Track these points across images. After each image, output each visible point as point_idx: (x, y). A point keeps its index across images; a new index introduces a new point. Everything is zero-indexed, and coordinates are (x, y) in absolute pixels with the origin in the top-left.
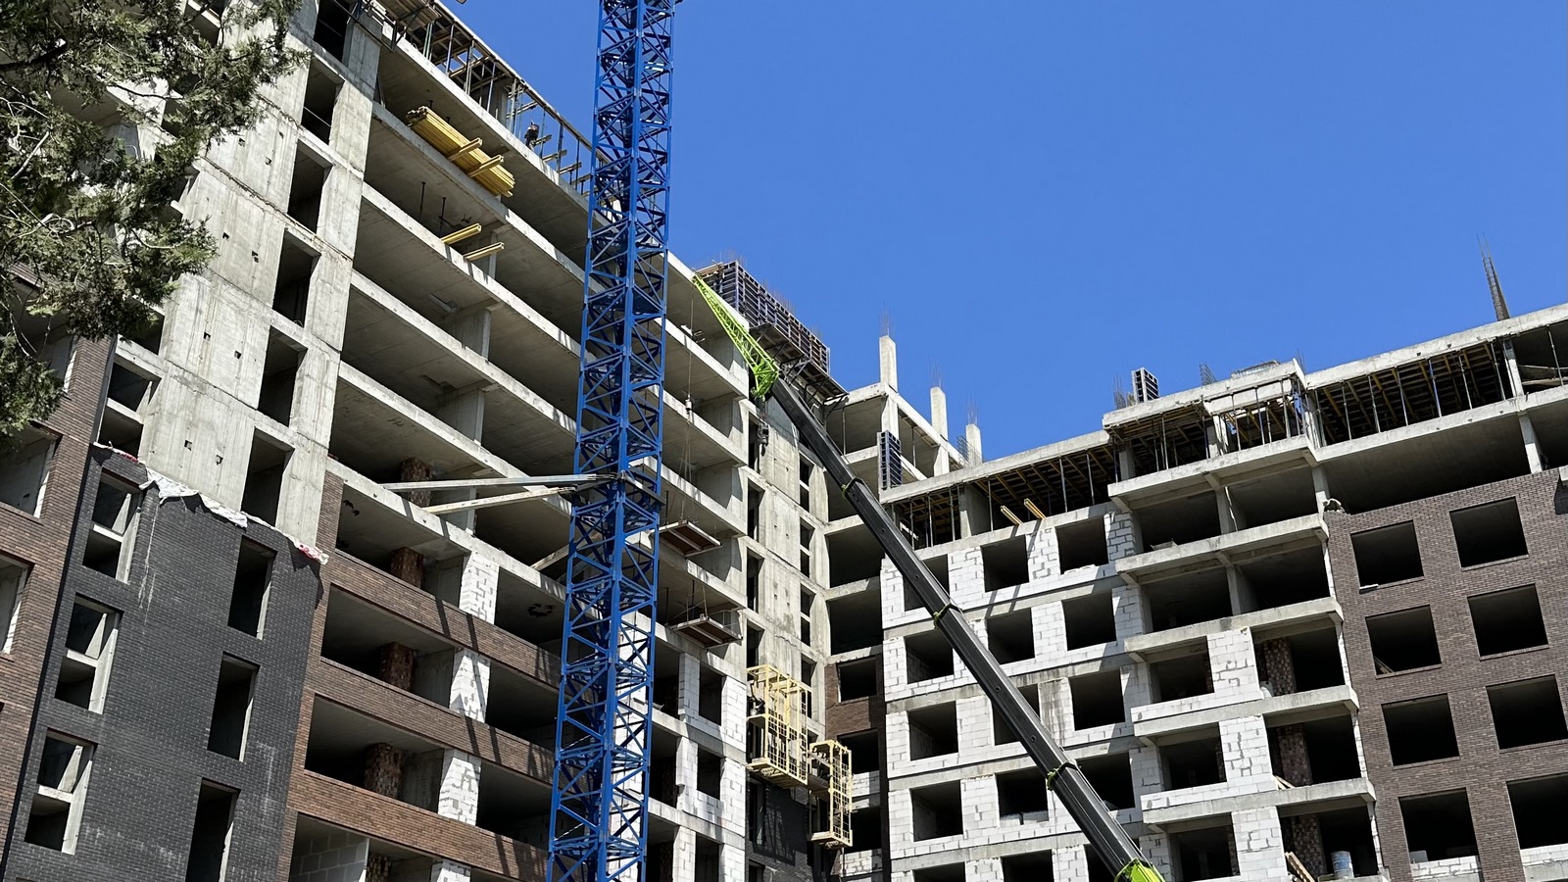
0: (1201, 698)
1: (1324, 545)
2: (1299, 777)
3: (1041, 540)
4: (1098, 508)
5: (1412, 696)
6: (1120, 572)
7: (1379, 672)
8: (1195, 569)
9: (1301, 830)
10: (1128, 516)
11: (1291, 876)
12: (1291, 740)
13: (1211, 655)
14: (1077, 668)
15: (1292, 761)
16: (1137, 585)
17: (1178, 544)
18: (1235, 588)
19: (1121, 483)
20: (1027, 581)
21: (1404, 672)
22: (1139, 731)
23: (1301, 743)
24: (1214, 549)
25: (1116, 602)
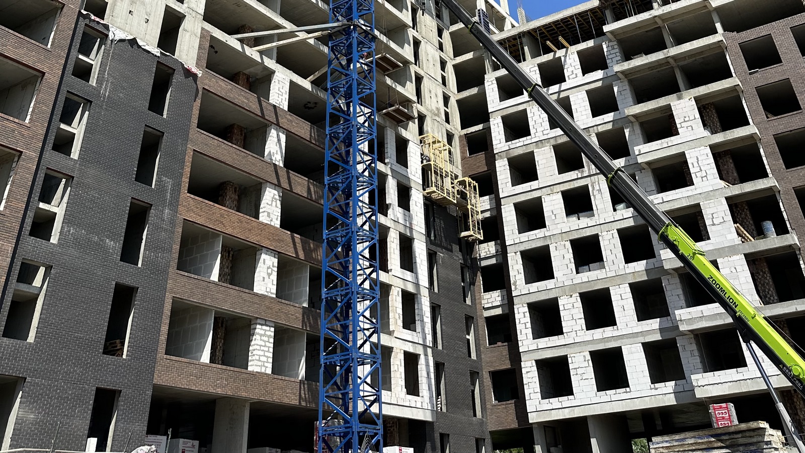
0: (672, 138)
1: (725, 50)
2: (733, 180)
3: (570, 59)
4: (599, 39)
5: (789, 129)
6: (616, 72)
7: (768, 118)
8: (657, 69)
9: (739, 212)
10: (615, 43)
11: (740, 238)
12: (725, 160)
13: (674, 114)
14: (599, 127)
15: (727, 172)
16: (626, 79)
17: (646, 55)
18: (680, 78)
19: (610, 25)
20: (565, 81)
21: (783, 116)
22: (640, 160)
23: (731, 161)
24: (667, 56)
25: (616, 89)
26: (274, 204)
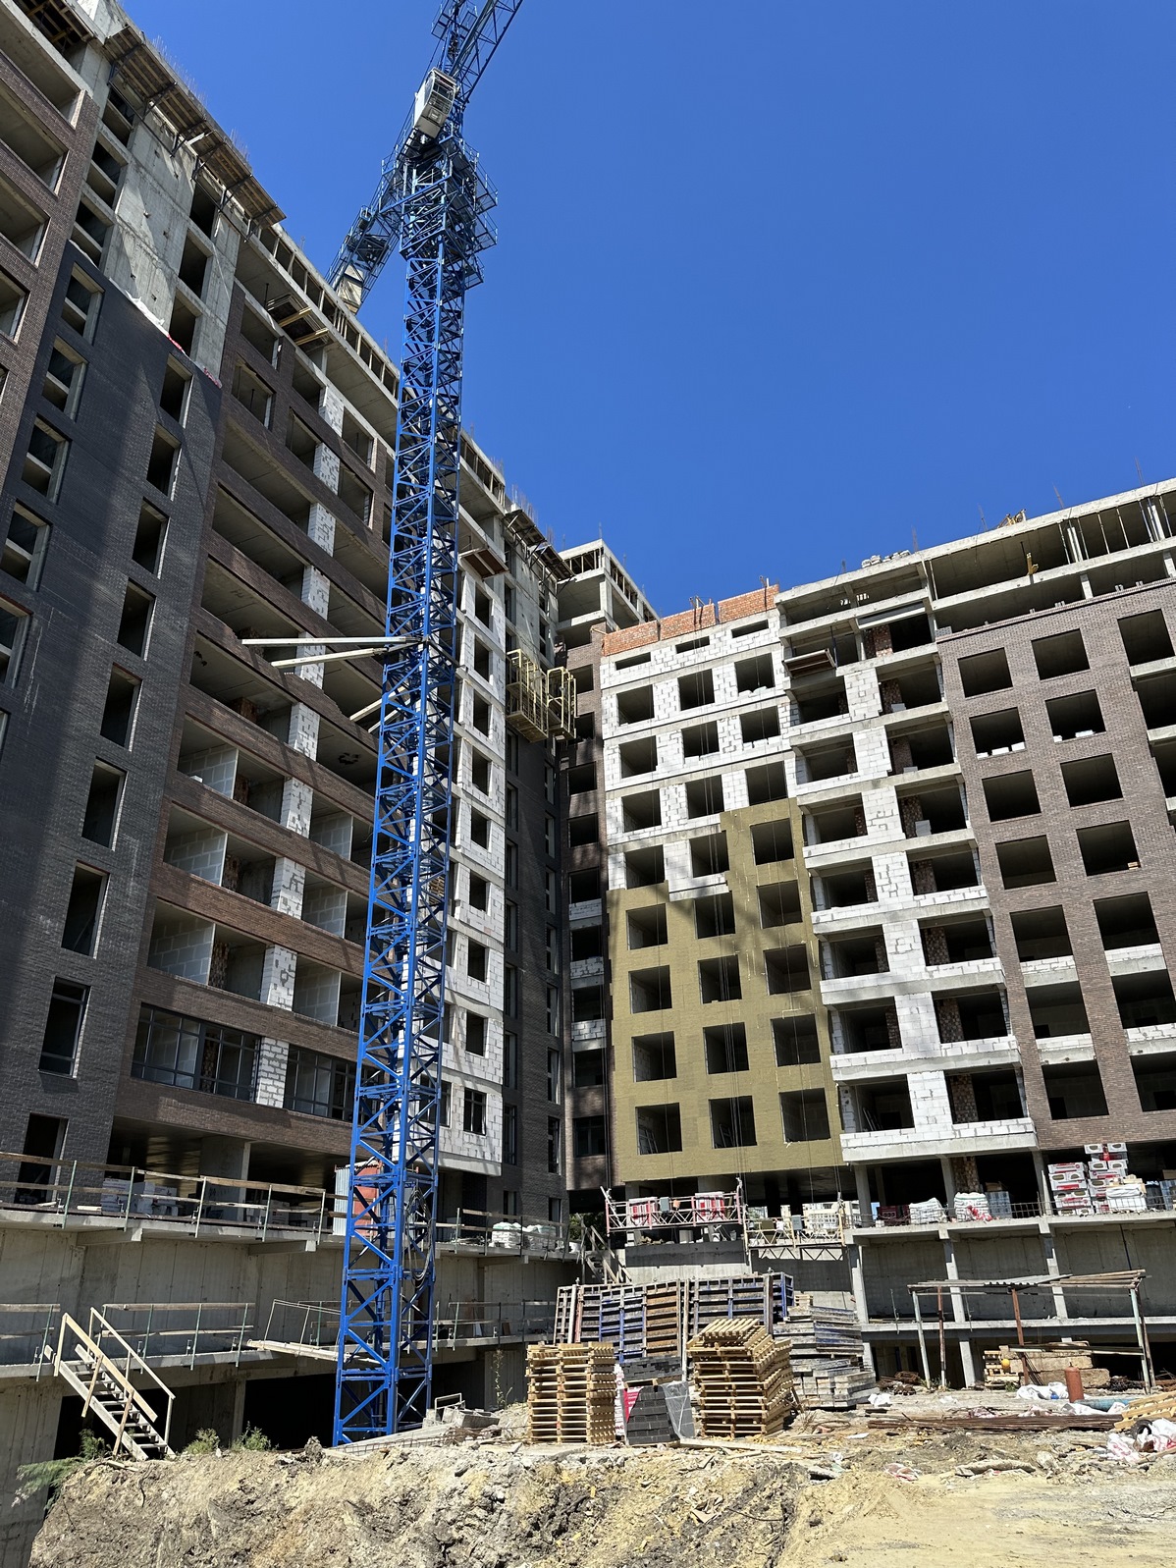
0: (857, 839)
1: (950, 726)
7: (992, 820)
12: (924, 873)
14: (756, 819)
15: (922, 881)
22: (808, 864)
23: (931, 872)
26: (293, 887)
